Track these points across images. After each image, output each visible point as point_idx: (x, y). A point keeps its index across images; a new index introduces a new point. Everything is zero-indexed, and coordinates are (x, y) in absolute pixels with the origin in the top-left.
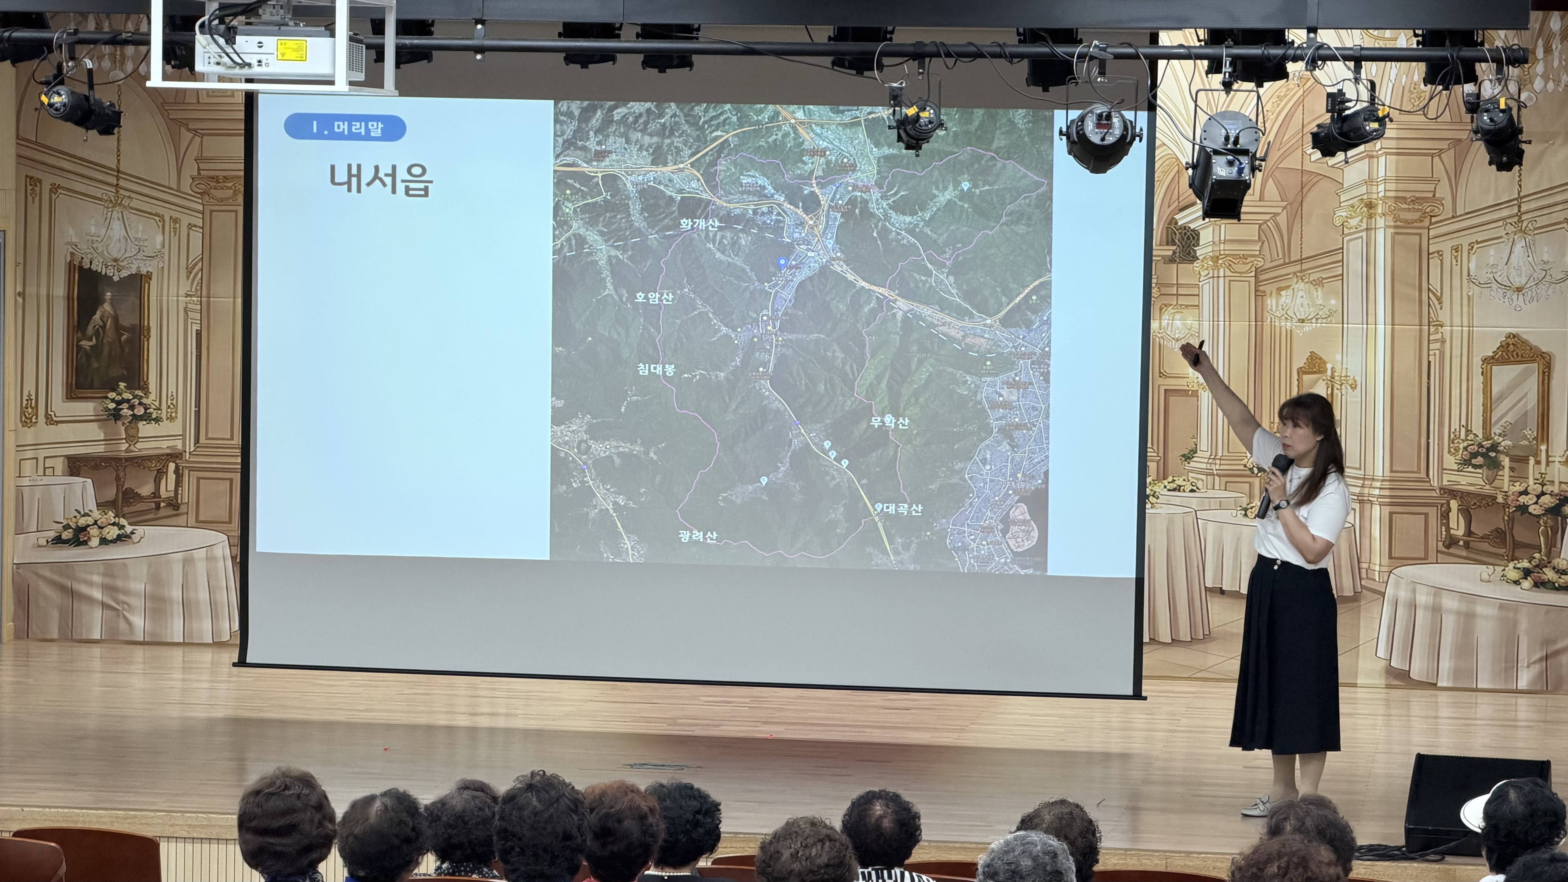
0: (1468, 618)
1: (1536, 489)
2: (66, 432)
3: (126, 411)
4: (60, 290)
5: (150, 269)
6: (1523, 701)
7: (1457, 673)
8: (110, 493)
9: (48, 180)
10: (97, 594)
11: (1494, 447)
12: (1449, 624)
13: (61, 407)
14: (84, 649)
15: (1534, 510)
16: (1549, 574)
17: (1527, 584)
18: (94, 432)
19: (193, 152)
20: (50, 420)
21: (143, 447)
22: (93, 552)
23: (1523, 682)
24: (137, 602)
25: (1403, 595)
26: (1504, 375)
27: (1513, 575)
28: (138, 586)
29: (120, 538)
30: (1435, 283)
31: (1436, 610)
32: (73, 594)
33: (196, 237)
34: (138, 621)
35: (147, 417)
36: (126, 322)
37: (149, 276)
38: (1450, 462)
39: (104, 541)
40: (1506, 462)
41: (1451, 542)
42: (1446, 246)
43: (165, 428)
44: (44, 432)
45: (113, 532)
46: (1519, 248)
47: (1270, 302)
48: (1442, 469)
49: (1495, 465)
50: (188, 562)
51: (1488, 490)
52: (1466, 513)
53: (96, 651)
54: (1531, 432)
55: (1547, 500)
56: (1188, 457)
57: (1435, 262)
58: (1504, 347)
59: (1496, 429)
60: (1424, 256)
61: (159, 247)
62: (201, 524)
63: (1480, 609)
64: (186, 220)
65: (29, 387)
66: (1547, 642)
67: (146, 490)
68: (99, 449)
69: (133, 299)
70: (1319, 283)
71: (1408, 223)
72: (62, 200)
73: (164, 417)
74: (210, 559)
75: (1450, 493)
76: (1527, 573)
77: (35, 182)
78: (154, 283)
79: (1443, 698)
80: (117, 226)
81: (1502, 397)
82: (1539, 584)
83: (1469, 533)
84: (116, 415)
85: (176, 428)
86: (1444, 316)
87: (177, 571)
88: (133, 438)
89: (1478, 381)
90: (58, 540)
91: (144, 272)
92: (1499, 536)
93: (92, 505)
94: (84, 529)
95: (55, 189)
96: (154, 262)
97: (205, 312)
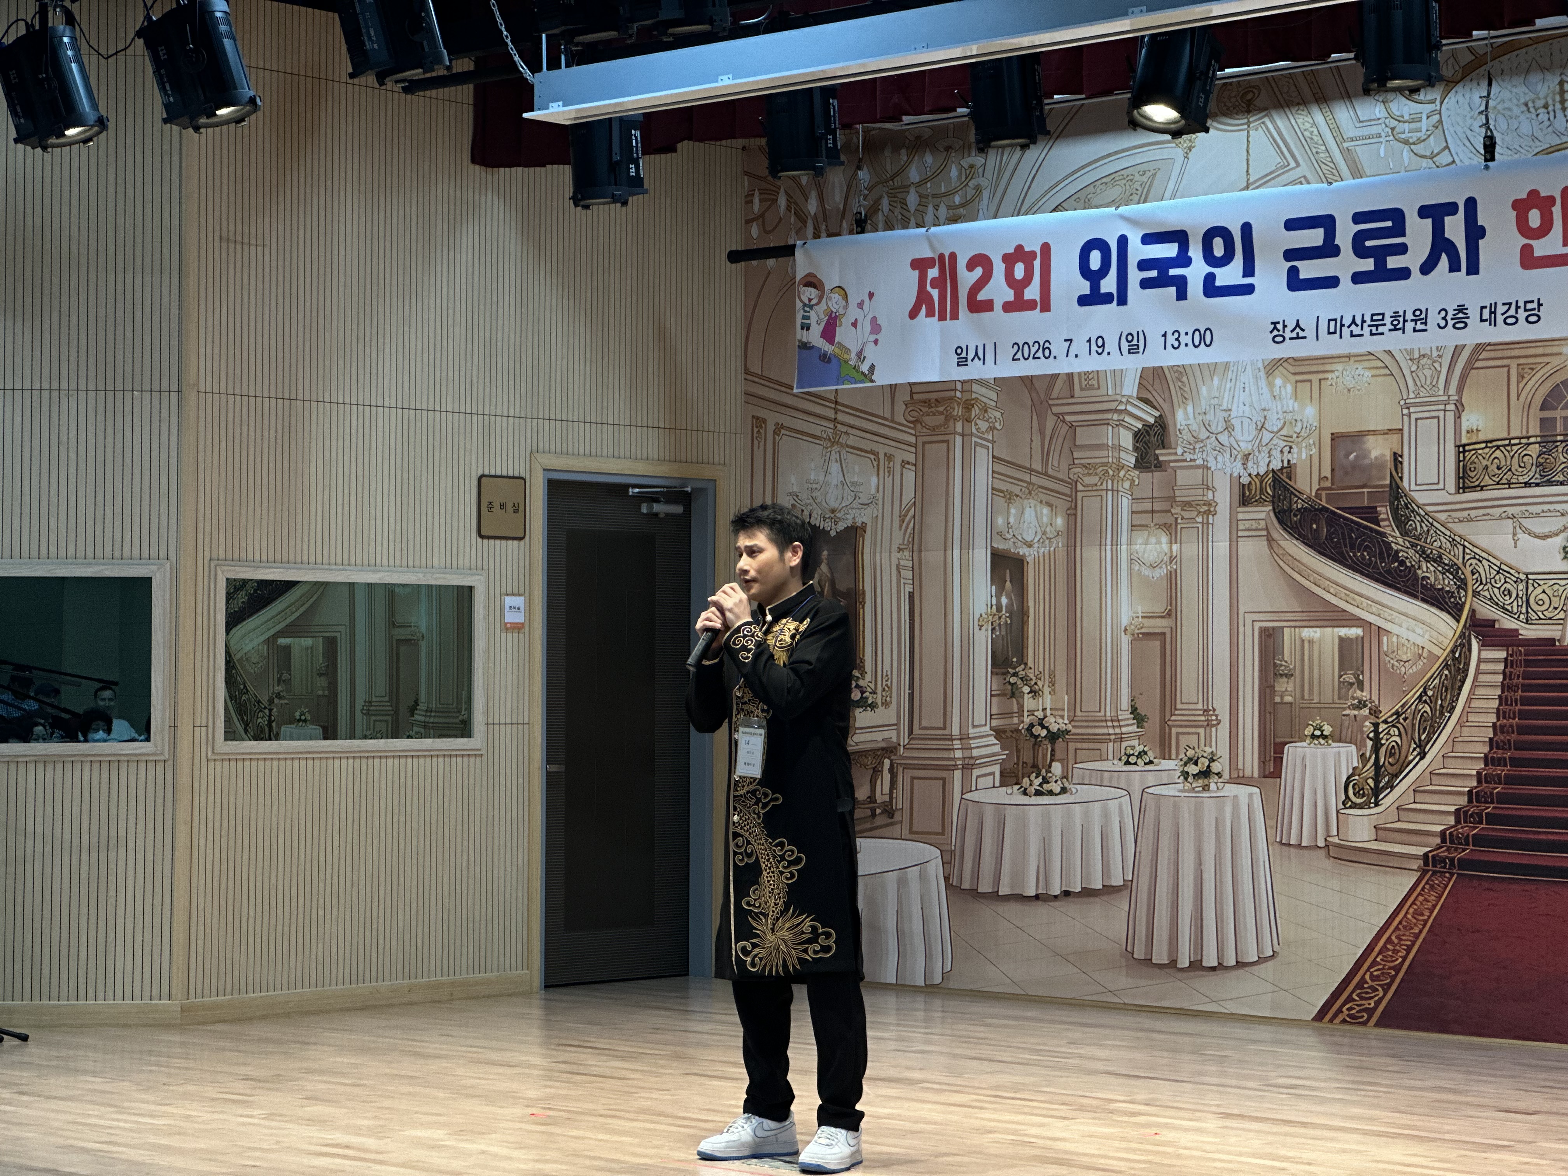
5: (864, 520)
9: (772, 418)
21: (859, 740)
33: (909, 476)
35: (863, 703)
37: (863, 527)
43: (880, 715)
50: (902, 883)
61: (873, 491)
62: (917, 835)
64: (900, 456)
67: (863, 793)
69: (848, 557)
72: (786, 443)
73: (880, 703)
74: (924, 880)
77: (760, 422)
78: (868, 536)
80: (835, 467)
85: (890, 715)
87: (892, 895)
91: (859, 524)
95: (779, 429)
96: (869, 510)
97: (918, 570)
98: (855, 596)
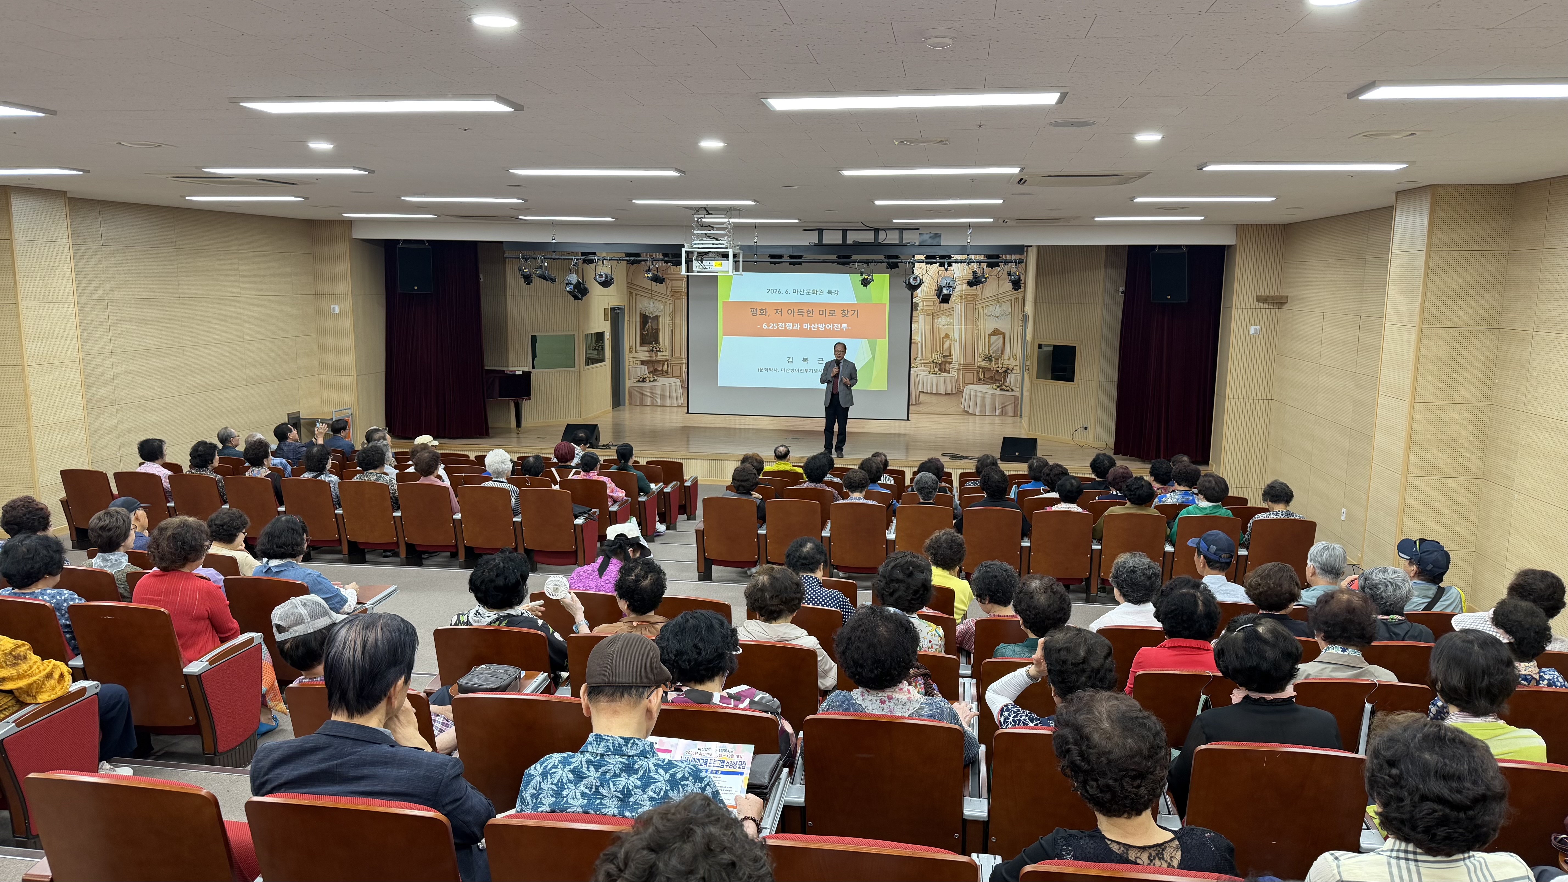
0: (984, 398)
1: (1001, 366)
2: (640, 354)
3: (655, 349)
4: (638, 320)
6: (997, 418)
7: (980, 411)
8: (651, 369)
9: (634, 292)
10: (649, 394)
11: (991, 356)
12: (979, 399)
13: (639, 348)
14: (646, 407)
15: (1000, 371)
16: (1004, 387)
17: (998, 389)
18: (647, 354)
19: (670, 285)
20: (636, 352)
21: (659, 358)
22: (647, 384)
23: (997, 414)
24: (659, 396)
25: (968, 392)
26: (993, 338)
27: (995, 387)
28: (659, 392)
29: (654, 381)
30: (977, 316)
31: (976, 396)
32: (642, 394)
33: (671, 306)
34: (658, 401)
35: (660, 351)
36: (654, 327)
37: (660, 317)
38: (980, 360)
39: (650, 381)
40: (994, 359)
41: (980, 379)
42: (980, 307)
43: (664, 353)
44: (635, 355)
45: (652, 379)
46: (998, 307)
47: (936, 321)
48: (978, 361)
49: (991, 360)
50: (670, 386)
51: (989, 367)
52: (984, 372)
53: (648, 408)
54: (1000, 352)
55: (1004, 369)
56: (915, 359)
57: (977, 310)
58: (993, 331)
59: (991, 352)
60: (974, 310)
61: (662, 309)
62: (673, 377)
63: (986, 396)
64: (668, 302)
65: (631, 343)
66: (1003, 404)
67: (660, 369)
68: (648, 359)
69: (656, 322)
70: (948, 316)
71: (971, 301)
72: (638, 297)
73: (664, 351)
74: (676, 385)
75: (980, 368)
76: (998, 387)
77: (631, 293)
78: (661, 319)
79: (977, 417)
80: (652, 303)
81: (993, 344)
82: (1001, 390)
83: (984, 377)
84: (652, 350)
85: (667, 353)
86: (979, 324)
87: (668, 388)
88: (656, 356)
89: (987, 340)
90: (639, 381)
91: (658, 315)
92: (992, 378)
93: (647, 372)
94: (644, 378)
95: (636, 294)
96: (662, 315)
97: (674, 325)
98: (658, 330)
